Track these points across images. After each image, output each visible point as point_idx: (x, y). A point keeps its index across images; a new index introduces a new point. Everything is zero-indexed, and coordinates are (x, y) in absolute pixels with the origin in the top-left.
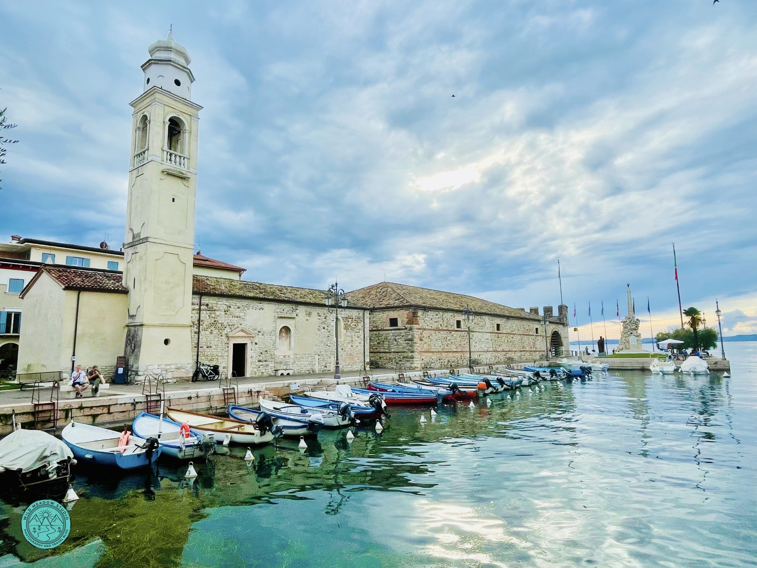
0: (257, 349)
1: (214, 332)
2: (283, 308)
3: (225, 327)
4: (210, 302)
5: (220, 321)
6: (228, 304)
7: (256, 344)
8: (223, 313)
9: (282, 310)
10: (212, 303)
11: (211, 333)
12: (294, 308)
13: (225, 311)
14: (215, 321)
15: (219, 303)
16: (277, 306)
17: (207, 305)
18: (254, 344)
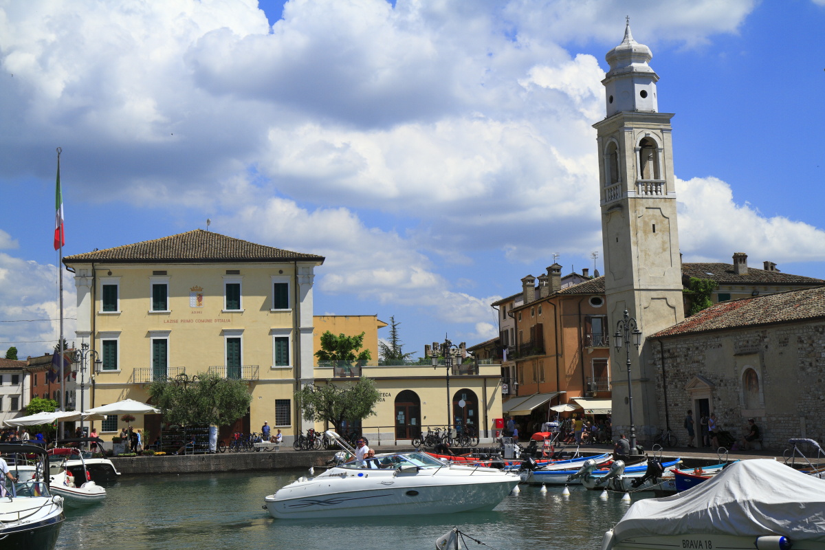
0: (721, 407)
1: (679, 386)
2: (747, 339)
3: (687, 378)
4: (671, 346)
5: (682, 371)
6: (686, 346)
7: (719, 399)
8: (683, 360)
9: (745, 343)
10: (673, 348)
11: (676, 387)
12: (761, 335)
13: (685, 356)
14: (678, 371)
15: (679, 346)
16: (738, 337)
17: (669, 351)
18: (716, 399)
